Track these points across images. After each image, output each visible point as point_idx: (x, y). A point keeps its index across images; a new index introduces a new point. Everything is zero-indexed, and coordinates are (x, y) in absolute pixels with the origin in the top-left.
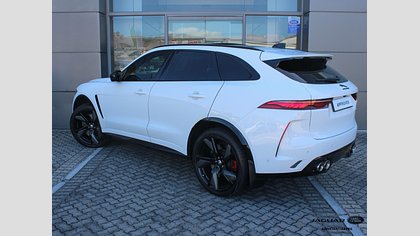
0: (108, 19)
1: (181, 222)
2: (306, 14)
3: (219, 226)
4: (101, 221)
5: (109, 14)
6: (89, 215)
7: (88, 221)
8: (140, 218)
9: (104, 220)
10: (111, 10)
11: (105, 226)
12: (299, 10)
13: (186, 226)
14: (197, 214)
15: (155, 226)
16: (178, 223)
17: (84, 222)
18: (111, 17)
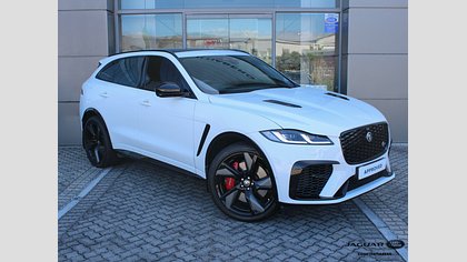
0: (117, 17)
1: (211, 235)
2: (346, 10)
3: (252, 239)
4: (126, 236)
5: (117, 12)
6: (112, 230)
7: (112, 236)
8: (167, 233)
9: (129, 235)
10: (120, 8)
11: (131, 240)
12: (337, 6)
13: (217, 239)
14: (228, 228)
15: (184, 239)
16: (208, 236)
17: (108, 237)
18: (119, 15)
